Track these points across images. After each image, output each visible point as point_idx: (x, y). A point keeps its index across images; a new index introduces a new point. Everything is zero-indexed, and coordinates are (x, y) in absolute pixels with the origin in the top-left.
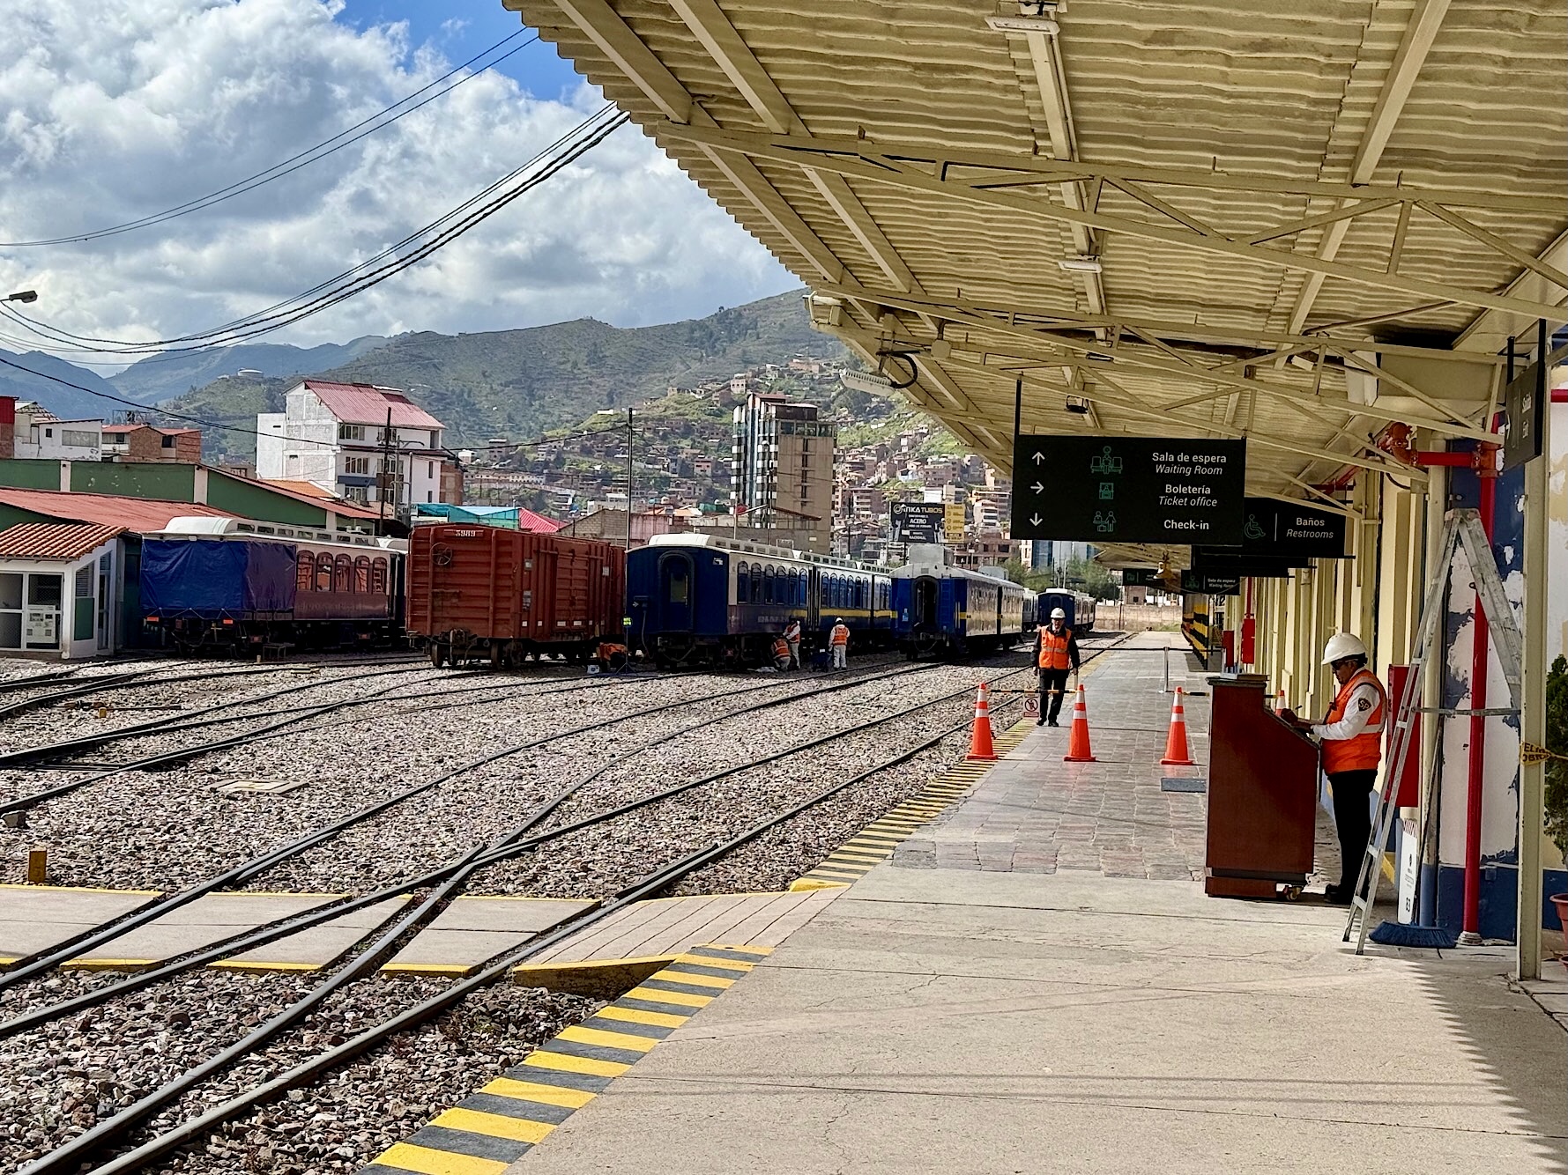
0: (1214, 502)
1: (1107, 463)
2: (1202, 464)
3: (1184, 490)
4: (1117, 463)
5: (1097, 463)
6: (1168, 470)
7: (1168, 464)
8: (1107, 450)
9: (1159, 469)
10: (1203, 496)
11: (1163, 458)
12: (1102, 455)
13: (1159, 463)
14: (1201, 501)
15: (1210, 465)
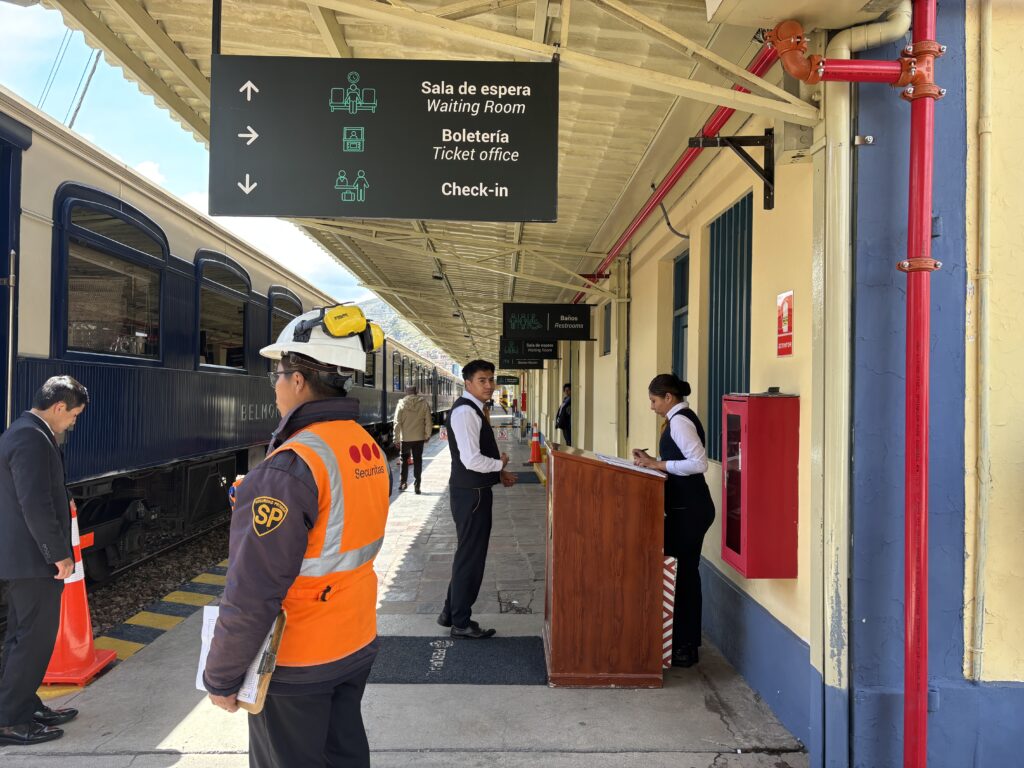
0: (515, 155)
1: (353, 97)
2: (495, 98)
3: (470, 137)
4: (368, 98)
5: (339, 98)
6: (445, 108)
7: (445, 98)
8: (354, 79)
9: (432, 106)
10: (497, 146)
11: (437, 90)
12: (347, 85)
13: (432, 96)
14: (496, 153)
15: (507, 99)
